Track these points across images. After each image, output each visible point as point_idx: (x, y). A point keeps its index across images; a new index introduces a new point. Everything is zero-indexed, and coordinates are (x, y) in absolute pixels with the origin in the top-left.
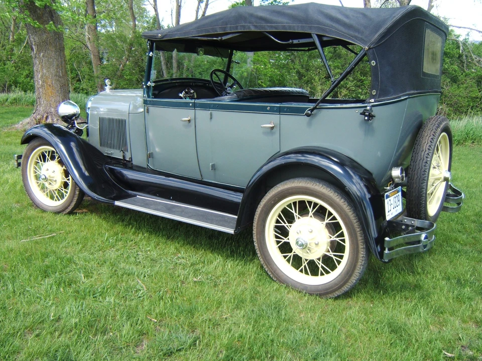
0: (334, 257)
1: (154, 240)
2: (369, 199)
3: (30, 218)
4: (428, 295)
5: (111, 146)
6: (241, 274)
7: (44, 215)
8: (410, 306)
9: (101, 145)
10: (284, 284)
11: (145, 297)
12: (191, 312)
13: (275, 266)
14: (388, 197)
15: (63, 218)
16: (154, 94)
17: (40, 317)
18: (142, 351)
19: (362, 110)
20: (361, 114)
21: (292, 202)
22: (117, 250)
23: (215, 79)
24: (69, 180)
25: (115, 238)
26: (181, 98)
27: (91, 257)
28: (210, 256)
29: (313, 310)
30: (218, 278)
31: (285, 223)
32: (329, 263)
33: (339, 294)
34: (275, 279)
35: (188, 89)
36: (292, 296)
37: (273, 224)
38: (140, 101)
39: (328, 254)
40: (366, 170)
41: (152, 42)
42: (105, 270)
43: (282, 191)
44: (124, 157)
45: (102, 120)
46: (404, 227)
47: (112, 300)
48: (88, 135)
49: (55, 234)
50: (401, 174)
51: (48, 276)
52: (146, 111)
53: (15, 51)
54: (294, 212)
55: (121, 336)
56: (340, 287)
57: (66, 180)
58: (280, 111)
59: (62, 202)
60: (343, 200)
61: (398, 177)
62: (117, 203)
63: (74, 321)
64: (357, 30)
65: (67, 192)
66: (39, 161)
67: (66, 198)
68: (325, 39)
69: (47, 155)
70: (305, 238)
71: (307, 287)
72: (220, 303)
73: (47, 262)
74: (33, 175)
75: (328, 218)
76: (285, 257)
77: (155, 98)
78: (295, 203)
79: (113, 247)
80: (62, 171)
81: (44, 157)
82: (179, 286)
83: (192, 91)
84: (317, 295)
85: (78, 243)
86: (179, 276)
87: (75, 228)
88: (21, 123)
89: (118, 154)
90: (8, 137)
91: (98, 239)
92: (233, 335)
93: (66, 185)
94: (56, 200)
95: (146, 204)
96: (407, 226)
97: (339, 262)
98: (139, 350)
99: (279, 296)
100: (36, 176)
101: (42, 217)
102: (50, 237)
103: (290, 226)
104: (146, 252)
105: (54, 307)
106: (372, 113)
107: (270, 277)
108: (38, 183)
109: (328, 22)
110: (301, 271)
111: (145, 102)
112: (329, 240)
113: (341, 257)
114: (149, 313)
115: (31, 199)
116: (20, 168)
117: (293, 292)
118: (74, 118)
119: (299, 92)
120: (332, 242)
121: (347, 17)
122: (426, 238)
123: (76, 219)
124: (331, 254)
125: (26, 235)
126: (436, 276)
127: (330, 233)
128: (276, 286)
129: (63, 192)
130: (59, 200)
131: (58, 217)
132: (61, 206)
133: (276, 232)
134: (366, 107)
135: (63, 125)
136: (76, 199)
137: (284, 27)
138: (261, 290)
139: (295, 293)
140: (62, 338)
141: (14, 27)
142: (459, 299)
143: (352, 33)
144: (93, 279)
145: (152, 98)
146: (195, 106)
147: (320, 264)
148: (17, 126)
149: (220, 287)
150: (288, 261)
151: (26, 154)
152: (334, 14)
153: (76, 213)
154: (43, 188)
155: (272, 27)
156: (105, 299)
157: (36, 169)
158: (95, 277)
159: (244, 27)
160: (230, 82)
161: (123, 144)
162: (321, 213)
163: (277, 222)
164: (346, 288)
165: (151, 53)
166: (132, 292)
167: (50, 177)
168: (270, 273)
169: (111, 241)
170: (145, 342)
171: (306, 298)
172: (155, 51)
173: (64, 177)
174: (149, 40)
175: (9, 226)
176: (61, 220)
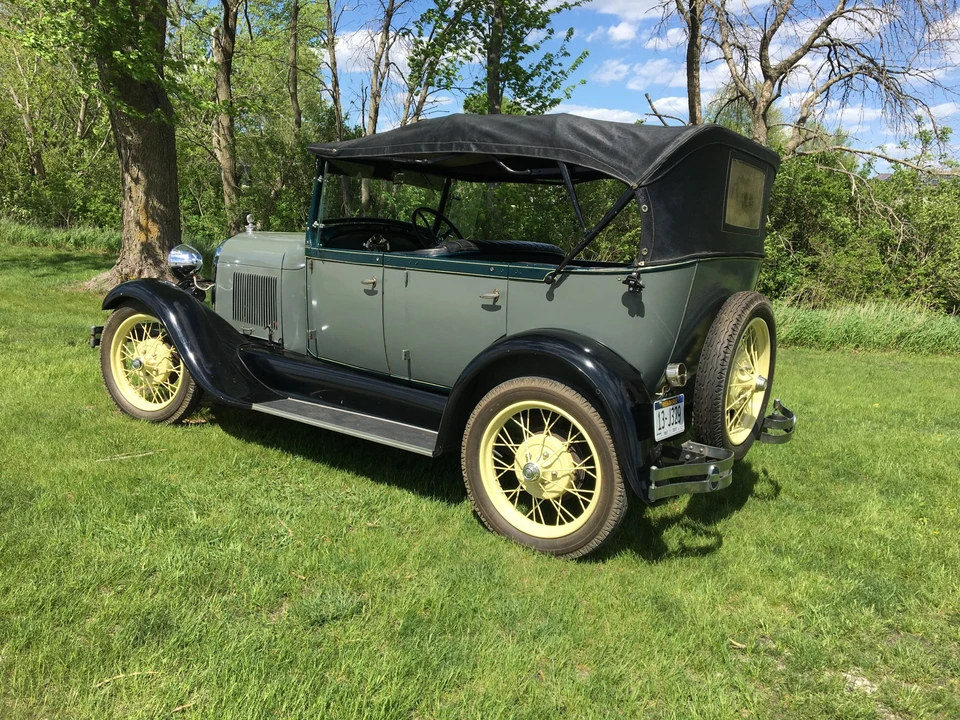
0: (579, 497)
1: (311, 466)
2: (632, 409)
3: (110, 428)
4: (725, 564)
5: (251, 320)
6: (441, 520)
7: (135, 424)
8: (691, 575)
9: (235, 317)
10: (503, 535)
11: (290, 545)
12: (358, 568)
13: (492, 508)
14: (659, 407)
15: (166, 430)
16: (322, 240)
17: (124, 568)
18: (280, 617)
19: (624, 277)
20: (624, 282)
21: (520, 411)
22: (252, 480)
23: (420, 222)
24: (179, 369)
25: (250, 461)
26: (365, 249)
27: (209, 488)
28: (396, 492)
29: (542, 573)
30: (404, 523)
31: (509, 443)
32: (573, 505)
33: (584, 553)
34: (491, 529)
35: (377, 237)
36: (513, 552)
37: (492, 443)
38: (301, 249)
39: (570, 490)
40: (631, 366)
41: (322, 161)
42: (230, 507)
43: (506, 394)
44: (270, 336)
45: (237, 278)
46: (688, 456)
47: (239, 549)
48: (213, 301)
49: (151, 453)
50: (680, 374)
51: (140, 513)
52: (309, 266)
53: (85, 155)
54: (522, 425)
55: (249, 597)
56: (586, 543)
57: (174, 369)
58: (508, 274)
59: (165, 404)
60: (593, 409)
61: (676, 378)
62: (256, 407)
63: (178, 574)
64: (624, 159)
65: (174, 390)
66: (132, 338)
67: (171, 398)
68: (578, 170)
69: (145, 328)
70: (538, 464)
71: (538, 542)
72: (403, 558)
73: (139, 491)
74: (119, 359)
75: (571, 436)
76: (508, 494)
77: (324, 247)
78: (524, 413)
79: (245, 475)
80: (169, 355)
81: (140, 332)
82: (345, 531)
83: (383, 241)
84: (552, 554)
85: (189, 467)
86: (344, 519)
87: (184, 443)
88: (94, 279)
89: (262, 333)
90: (70, 301)
91: (221, 462)
92: (419, 600)
93: (173, 377)
94: (155, 402)
95: (300, 411)
96: (693, 455)
97: (586, 504)
98: (274, 618)
99: (493, 552)
100: (124, 362)
101: (130, 427)
102: (143, 457)
103: (517, 448)
104: (297, 483)
105: (146, 555)
106: (641, 283)
107: (484, 526)
108: (127, 373)
109: (581, 144)
110: (531, 517)
111: (308, 252)
112: (573, 469)
113: (590, 496)
114: (294, 566)
115: (114, 399)
116: (99, 347)
117: (517, 548)
118: (192, 272)
119: (547, 249)
120: (577, 473)
121: (611, 138)
122: (716, 471)
123: (186, 432)
124: (575, 491)
125: (105, 453)
126: (742, 539)
127: (574, 459)
128: (491, 538)
129: (169, 388)
130: (160, 402)
131: (158, 428)
132: (163, 411)
133: (496, 456)
134: (631, 273)
135: (172, 282)
136: (189, 399)
137: (519, 150)
138: (468, 544)
139: (519, 550)
140: (158, 596)
141: (85, 114)
142: (771, 572)
143: (615, 162)
144: (210, 519)
145: (320, 247)
146: (383, 262)
147: (559, 507)
148: (86, 284)
149: (407, 536)
150: (512, 500)
151: (110, 325)
152: (592, 132)
153: (188, 424)
154: (135, 382)
155: (501, 149)
156: (228, 546)
157: (125, 350)
158: (214, 514)
159: (461, 146)
160: (445, 228)
161: (270, 317)
162: (562, 428)
163: (498, 440)
164: (594, 544)
165: (320, 177)
166: (270, 538)
167: (147, 363)
168: (483, 520)
169: (241, 466)
170: (286, 606)
171: (535, 557)
172: (327, 175)
173: (171, 364)
174: (317, 157)
175: (77, 437)
176: (161, 433)
